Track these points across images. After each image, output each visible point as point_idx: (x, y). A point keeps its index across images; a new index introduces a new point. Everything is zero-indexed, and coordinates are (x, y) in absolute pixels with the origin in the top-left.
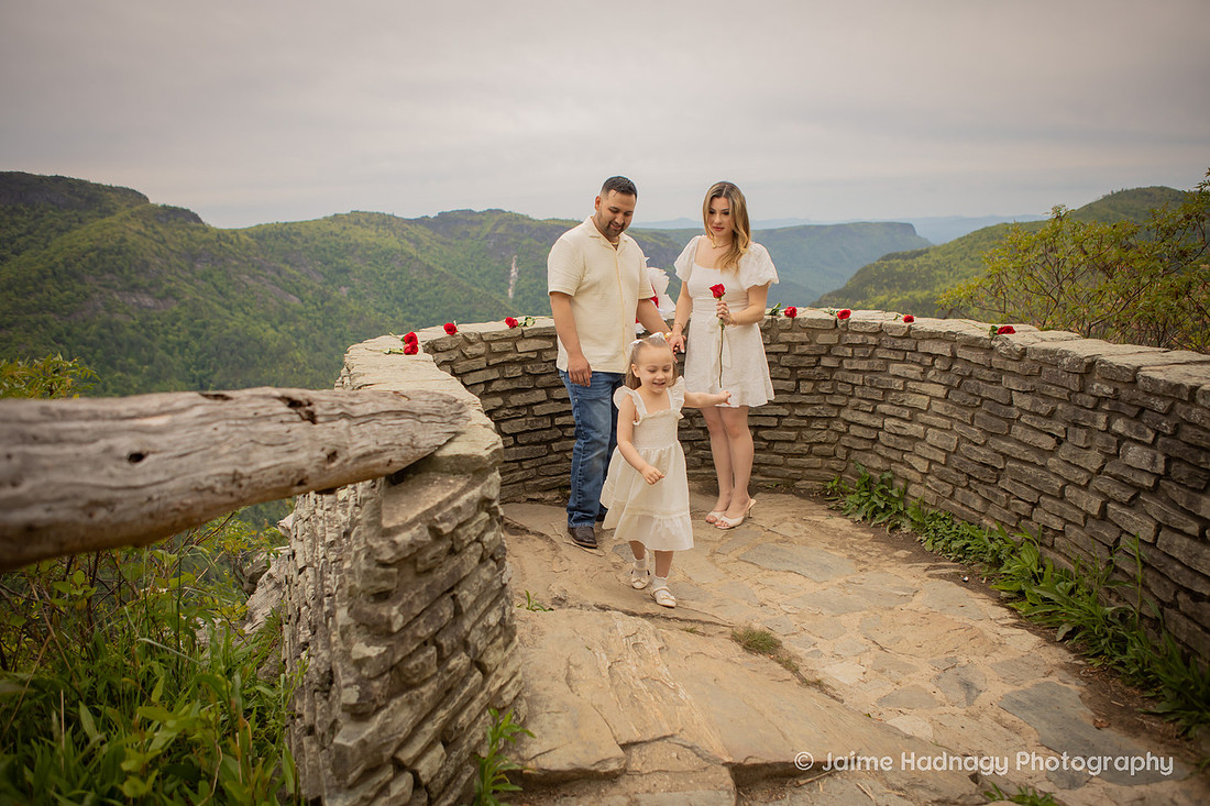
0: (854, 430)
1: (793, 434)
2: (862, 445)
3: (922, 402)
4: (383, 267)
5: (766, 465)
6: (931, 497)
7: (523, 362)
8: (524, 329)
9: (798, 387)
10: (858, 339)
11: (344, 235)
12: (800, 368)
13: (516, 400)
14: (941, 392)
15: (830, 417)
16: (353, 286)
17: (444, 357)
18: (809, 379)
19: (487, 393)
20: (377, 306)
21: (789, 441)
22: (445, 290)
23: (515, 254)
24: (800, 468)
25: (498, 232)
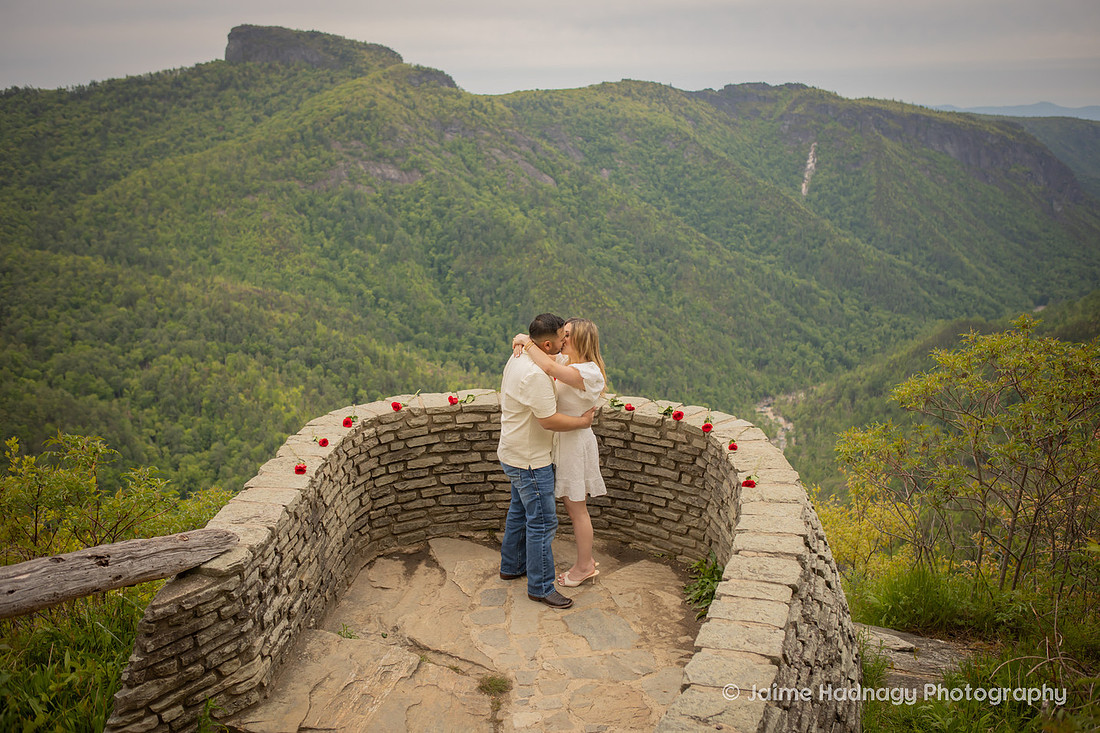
1: (676, 516)
4: (653, 148)
7: (463, 430)
8: (463, 405)
9: (680, 478)
10: (713, 452)
11: (611, 107)
12: (681, 463)
13: (454, 459)
16: (616, 169)
17: (388, 428)
18: (687, 474)
19: (428, 454)
20: (642, 194)
21: (674, 521)
22: (724, 180)
23: (815, 141)
24: (681, 545)
25: (796, 112)
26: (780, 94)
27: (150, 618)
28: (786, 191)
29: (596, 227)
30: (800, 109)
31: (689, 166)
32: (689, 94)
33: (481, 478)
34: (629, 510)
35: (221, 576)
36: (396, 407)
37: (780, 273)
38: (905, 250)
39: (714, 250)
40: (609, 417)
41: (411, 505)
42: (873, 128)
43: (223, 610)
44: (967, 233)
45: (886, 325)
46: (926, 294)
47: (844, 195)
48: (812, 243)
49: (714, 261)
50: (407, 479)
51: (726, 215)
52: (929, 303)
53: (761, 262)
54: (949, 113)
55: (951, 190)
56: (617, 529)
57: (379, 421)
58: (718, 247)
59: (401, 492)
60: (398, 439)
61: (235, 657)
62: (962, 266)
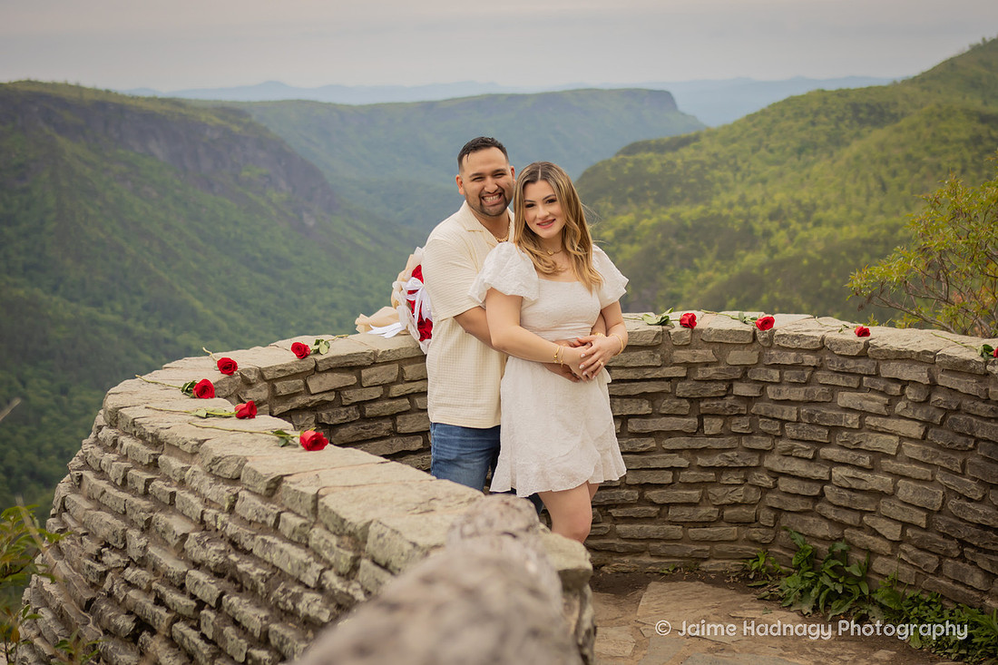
0: (784, 484)
1: (695, 494)
2: (798, 505)
3: (888, 444)
5: (659, 540)
6: (907, 573)
7: (315, 407)
8: (319, 358)
9: (701, 426)
10: (789, 359)
12: (703, 399)
14: (916, 430)
15: (748, 467)
18: (714, 415)
21: (690, 505)
24: (707, 542)
42: (41, 124)
62: (194, 314)
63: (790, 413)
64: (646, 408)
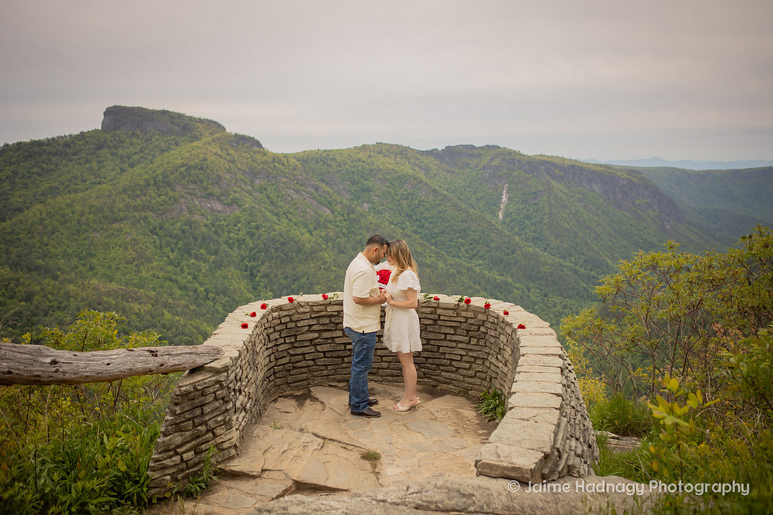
0: (492, 366)
1: (467, 366)
2: (494, 375)
4: (398, 189)
5: (455, 380)
7: (331, 316)
8: (332, 300)
9: (470, 340)
10: (492, 320)
11: (369, 161)
12: (471, 331)
13: (325, 335)
15: (484, 358)
16: (373, 203)
17: (286, 313)
18: (475, 337)
19: (310, 331)
20: (391, 220)
21: (466, 369)
22: (446, 210)
23: (507, 183)
24: (471, 384)
25: (493, 164)
26: (483, 152)
27: (178, 393)
28: (488, 217)
29: (360, 243)
30: (496, 162)
31: (423, 201)
32: (422, 153)
33: (342, 347)
34: (436, 365)
35: (217, 372)
36: (291, 300)
37: (486, 272)
38: (569, 255)
39: (441, 257)
40: (423, 305)
41: (299, 365)
42: (545, 174)
43: (218, 393)
44: (610, 244)
45: (559, 307)
46: (585, 285)
47: (528, 219)
48: (507, 252)
49: (441, 265)
50: (296, 347)
51: (448, 233)
52: (587, 291)
53: (473, 265)
54: (594, 165)
55: (597, 215)
56: (429, 378)
57: (280, 308)
58: (443, 255)
59: (293, 355)
60: (291, 321)
61: (223, 425)
62: (607, 265)
63: (492, 340)
64: (452, 332)
